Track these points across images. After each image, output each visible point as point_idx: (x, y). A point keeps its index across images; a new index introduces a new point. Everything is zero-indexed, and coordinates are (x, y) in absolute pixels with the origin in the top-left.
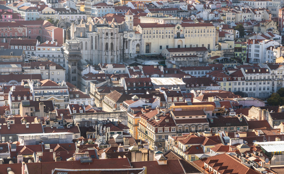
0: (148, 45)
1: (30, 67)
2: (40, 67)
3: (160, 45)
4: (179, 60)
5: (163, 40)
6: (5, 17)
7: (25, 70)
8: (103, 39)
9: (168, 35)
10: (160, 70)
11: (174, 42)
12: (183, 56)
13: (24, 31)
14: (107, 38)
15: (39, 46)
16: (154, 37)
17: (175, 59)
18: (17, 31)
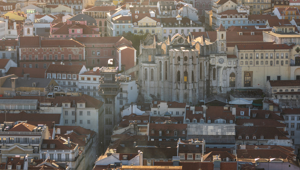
1: (50, 104)
2: (64, 104)
4: (284, 98)
5: (271, 67)
6: (73, 31)
7: (42, 108)
8: (173, 66)
10: (231, 112)
11: (289, 70)
13: (82, 52)
14: (179, 64)
15: (85, 73)
16: (257, 63)
17: (279, 97)
18: (72, 53)
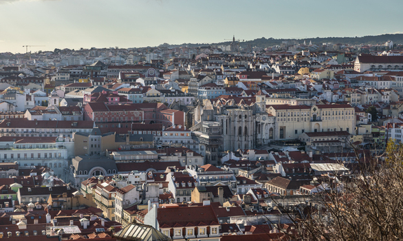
0: (282, 129)
1: (165, 154)
2: (176, 154)
3: (295, 129)
4: (320, 145)
5: (299, 123)
6: (112, 99)
7: (162, 157)
8: (236, 122)
9: (304, 117)
10: (308, 155)
11: (311, 125)
12: (324, 141)
13: (141, 115)
14: (240, 121)
15: (165, 130)
16: (289, 119)
17: (316, 145)
18: (134, 115)
